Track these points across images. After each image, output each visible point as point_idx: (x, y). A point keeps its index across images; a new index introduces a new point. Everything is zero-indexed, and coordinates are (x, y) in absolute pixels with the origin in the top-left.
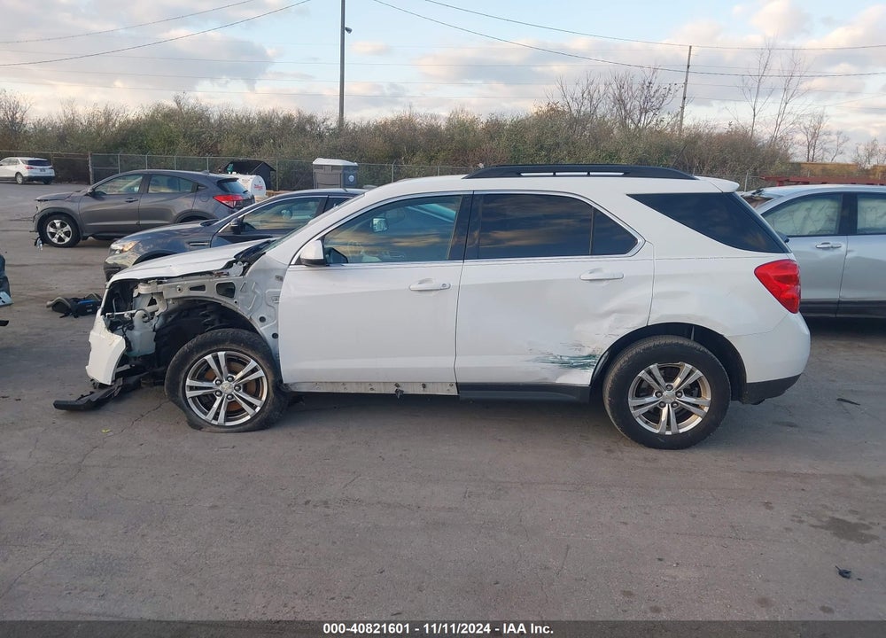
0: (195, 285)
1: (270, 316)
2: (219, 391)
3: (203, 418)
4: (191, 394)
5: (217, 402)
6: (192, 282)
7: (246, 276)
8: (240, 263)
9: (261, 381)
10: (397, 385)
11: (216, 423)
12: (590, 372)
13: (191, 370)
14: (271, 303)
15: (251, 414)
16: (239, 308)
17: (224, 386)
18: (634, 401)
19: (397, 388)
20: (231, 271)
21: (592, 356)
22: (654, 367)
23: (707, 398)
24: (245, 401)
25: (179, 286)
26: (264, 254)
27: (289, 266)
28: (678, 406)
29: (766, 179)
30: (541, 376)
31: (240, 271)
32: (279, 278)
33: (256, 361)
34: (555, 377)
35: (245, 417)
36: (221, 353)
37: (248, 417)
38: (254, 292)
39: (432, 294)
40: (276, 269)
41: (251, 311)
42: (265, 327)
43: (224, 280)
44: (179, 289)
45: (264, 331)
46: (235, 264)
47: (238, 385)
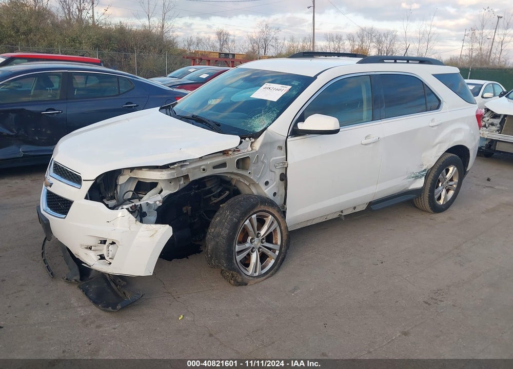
0: (216, 164)
1: (271, 180)
2: (253, 248)
3: (249, 274)
4: (239, 258)
5: (254, 257)
6: (214, 161)
7: (257, 150)
8: (247, 139)
9: (275, 230)
10: (342, 212)
11: (257, 274)
12: (423, 179)
13: (238, 236)
14: (274, 169)
15: (275, 258)
16: (252, 177)
17: (256, 243)
18: (436, 191)
19: (341, 213)
20: (241, 147)
21: (425, 170)
22: (444, 171)
23: (456, 180)
24: (270, 249)
25: (203, 167)
26: (265, 129)
27: (287, 137)
28: (447, 188)
29: (187, 58)
30: (406, 187)
31: (248, 146)
32: (280, 148)
33: (273, 215)
34: (409, 186)
35: (270, 262)
36: (254, 216)
37: (273, 261)
38: (263, 162)
39: (371, 145)
40: (279, 141)
41: (260, 178)
42: (268, 189)
43: (242, 156)
44: (204, 170)
45: (268, 192)
46: (243, 140)
47: (263, 239)
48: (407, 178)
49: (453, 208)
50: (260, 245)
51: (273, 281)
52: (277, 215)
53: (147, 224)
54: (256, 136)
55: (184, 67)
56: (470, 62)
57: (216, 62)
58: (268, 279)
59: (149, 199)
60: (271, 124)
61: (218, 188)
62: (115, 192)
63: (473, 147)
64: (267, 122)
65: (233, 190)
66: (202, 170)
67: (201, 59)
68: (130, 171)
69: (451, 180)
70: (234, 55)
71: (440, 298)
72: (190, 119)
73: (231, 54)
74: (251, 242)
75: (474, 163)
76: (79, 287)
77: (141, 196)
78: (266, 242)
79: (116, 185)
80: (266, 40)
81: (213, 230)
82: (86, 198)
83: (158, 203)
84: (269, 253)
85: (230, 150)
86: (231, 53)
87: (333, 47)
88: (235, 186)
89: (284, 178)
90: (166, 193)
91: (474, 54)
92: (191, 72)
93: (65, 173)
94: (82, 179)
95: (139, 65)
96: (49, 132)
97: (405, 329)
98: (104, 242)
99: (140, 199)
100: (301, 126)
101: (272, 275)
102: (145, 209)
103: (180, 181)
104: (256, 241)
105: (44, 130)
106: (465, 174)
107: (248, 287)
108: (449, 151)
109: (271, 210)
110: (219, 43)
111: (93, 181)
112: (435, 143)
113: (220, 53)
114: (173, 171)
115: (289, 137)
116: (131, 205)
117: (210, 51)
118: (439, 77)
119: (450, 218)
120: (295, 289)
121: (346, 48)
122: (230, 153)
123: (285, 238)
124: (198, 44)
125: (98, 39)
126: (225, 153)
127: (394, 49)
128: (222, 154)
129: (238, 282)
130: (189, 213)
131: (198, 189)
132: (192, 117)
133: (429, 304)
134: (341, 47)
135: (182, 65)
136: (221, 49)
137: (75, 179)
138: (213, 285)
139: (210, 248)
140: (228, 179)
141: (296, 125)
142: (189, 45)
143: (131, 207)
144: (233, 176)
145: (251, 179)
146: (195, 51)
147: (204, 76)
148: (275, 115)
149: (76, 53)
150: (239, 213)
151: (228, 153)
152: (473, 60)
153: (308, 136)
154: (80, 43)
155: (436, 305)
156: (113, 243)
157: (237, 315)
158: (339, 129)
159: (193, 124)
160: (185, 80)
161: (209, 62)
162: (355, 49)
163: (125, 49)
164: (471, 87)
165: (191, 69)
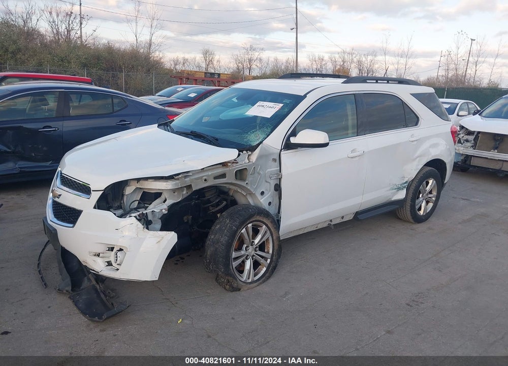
0: (216, 175)
1: (267, 190)
2: (248, 255)
3: (243, 280)
4: (235, 264)
5: (248, 264)
6: (215, 172)
7: (254, 162)
8: (244, 152)
9: (268, 240)
10: (331, 221)
11: (250, 280)
12: (405, 191)
13: (235, 244)
14: (269, 180)
15: (267, 265)
16: (249, 188)
17: (250, 250)
18: (417, 201)
19: (330, 223)
20: (239, 160)
21: (407, 182)
22: (425, 182)
23: (435, 193)
24: (262, 257)
25: (204, 178)
26: (261, 143)
27: (281, 150)
28: (427, 200)
29: (174, 77)
30: (389, 198)
31: (245, 159)
32: (274, 160)
33: (267, 225)
34: (393, 197)
35: (262, 270)
36: (250, 225)
37: (265, 269)
38: (259, 174)
39: (357, 158)
40: (273, 154)
41: (256, 188)
42: (264, 199)
43: (240, 167)
44: (205, 180)
45: (263, 202)
46: (241, 153)
47: (257, 247)
48: (390, 190)
49: (432, 219)
50: (253, 253)
51: (265, 288)
52: (270, 225)
53: (154, 231)
54: (252, 149)
55: (171, 86)
56: (446, 82)
57: (203, 82)
58: (260, 286)
59: (154, 208)
60: (265, 139)
61: (217, 198)
62: (122, 202)
63: (449, 161)
64: (262, 137)
65: (231, 200)
66: (203, 180)
67: (188, 79)
68: (136, 181)
69: (430, 192)
70: (219, 75)
71: (421, 300)
72: (189, 135)
73: (217, 74)
74: (246, 250)
75: (451, 177)
76: (70, 298)
77: (146, 205)
78: (259, 250)
79: (123, 195)
80: (250, 61)
81: (212, 237)
82: (95, 208)
83: (164, 211)
84: (262, 261)
85: (229, 162)
86: (216, 72)
87: (315, 67)
88: (232, 196)
89: (278, 188)
90: (170, 202)
91: (450, 75)
92: (179, 92)
93: (74, 184)
94: (92, 189)
95: (127, 84)
96: (45, 149)
97: (389, 328)
98: (112, 249)
99: (146, 208)
100: (293, 140)
101: (264, 282)
102: (150, 218)
103: (183, 191)
104: (251, 249)
105: (40, 147)
106: (442, 187)
107: (242, 293)
108: (428, 164)
109: (265, 220)
110: (205, 63)
111: (102, 192)
112: (415, 157)
113: (205, 73)
114: (177, 182)
115: (283, 150)
116: (138, 213)
117: (196, 70)
118: (417, 96)
119: (429, 229)
120: (286, 294)
121: (328, 68)
122: (229, 164)
123: (276, 248)
124: (184, 64)
125: (86, 59)
126: (224, 164)
127: (374, 70)
128: (221, 166)
129: (233, 288)
130: (190, 222)
131: (198, 199)
132: (191, 132)
133: (411, 306)
134: (323, 67)
135: (169, 84)
136: (207, 69)
137: (85, 189)
138: (209, 291)
139: (209, 254)
140: (226, 190)
141: (288, 139)
142: (176, 65)
143: (139, 215)
144: (231, 187)
145: (248, 189)
146: (181, 70)
147: (193, 95)
148: (269, 130)
149: (65, 72)
150: (238, 221)
151: (227, 165)
152: (448, 80)
153: (299, 149)
154: (69, 63)
155: (417, 306)
156: (121, 250)
157: (233, 318)
158: (328, 143)
159: (192, 139)
160: (173, 99)
161: (196, 81)
162: (337, 69)
163: (113, 68)
164: (447, 106)
165: (179, 88)
